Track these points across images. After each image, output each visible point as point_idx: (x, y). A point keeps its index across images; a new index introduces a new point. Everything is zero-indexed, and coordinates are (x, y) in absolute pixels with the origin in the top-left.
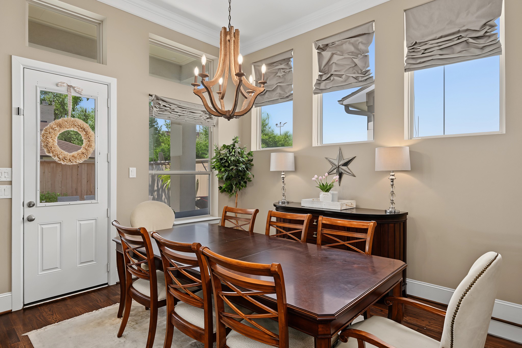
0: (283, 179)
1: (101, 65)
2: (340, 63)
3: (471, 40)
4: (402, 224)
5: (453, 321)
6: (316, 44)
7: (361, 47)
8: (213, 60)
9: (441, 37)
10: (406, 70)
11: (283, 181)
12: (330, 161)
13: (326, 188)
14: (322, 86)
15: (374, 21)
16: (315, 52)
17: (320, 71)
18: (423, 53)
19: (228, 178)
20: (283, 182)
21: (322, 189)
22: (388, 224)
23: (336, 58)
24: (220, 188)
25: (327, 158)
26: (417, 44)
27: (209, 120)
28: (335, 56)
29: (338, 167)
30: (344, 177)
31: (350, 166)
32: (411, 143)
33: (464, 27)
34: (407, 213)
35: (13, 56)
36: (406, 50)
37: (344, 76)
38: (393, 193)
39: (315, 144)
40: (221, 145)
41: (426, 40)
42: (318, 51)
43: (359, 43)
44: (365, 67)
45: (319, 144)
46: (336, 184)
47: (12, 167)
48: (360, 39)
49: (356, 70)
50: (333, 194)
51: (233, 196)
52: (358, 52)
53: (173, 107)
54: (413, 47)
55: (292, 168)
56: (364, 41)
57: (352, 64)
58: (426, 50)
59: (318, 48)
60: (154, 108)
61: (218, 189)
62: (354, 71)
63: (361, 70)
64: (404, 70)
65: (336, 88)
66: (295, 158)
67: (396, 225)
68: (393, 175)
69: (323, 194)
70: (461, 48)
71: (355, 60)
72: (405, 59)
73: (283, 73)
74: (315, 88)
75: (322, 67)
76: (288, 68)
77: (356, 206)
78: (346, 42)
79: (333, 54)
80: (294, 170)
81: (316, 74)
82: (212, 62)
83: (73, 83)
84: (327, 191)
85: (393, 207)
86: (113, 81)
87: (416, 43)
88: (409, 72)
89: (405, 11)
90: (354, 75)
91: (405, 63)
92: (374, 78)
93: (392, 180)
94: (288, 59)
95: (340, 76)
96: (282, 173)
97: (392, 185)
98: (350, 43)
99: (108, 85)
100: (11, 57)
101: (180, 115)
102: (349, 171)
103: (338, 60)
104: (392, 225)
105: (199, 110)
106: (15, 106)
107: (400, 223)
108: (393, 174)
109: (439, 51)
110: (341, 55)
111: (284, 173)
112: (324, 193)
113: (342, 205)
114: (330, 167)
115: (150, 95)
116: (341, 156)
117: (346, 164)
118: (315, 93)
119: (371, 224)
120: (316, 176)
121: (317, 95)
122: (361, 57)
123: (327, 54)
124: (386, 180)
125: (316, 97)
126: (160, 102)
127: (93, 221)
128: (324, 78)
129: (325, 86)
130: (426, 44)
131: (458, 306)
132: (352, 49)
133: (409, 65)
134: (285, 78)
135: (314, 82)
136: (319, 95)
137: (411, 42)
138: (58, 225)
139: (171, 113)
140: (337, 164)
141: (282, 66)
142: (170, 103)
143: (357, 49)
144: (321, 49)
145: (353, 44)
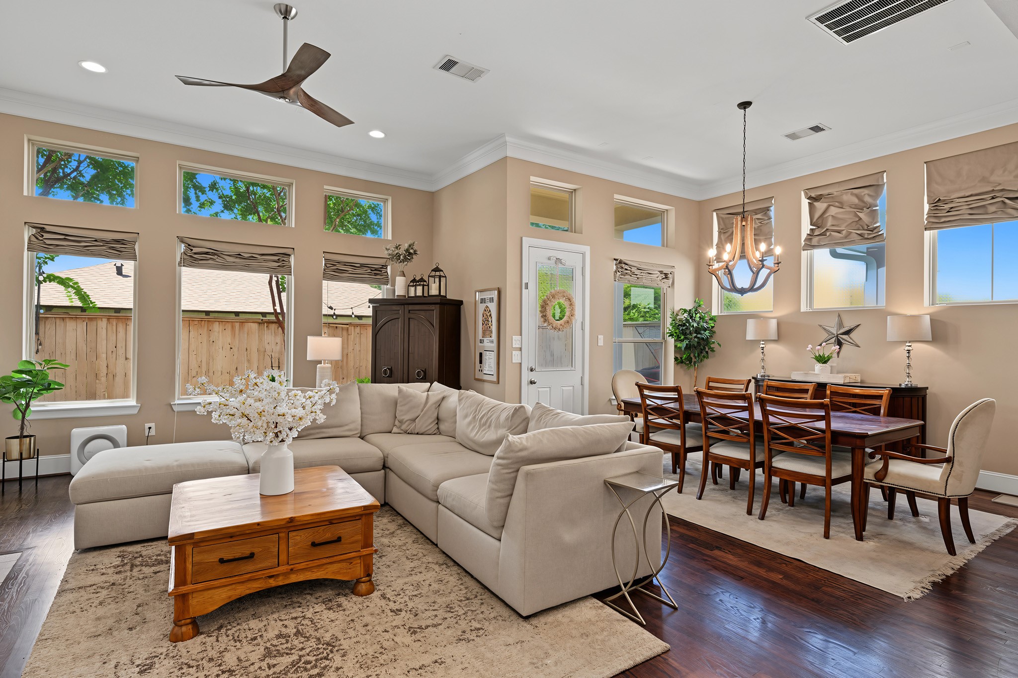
0: (763, 349)
1: (573, 234)
2: (839, 216)
3: (1007, 201)
4: (920, 399)
5: (953, 443)
6: (806, 194)
7: (867, 199)
8: (667, 210)
9: (971, 196)
10: (926, 229)
11: (762, 351)
12: (825, 329)
13: (823, 360)
14: (815, 241)
15: (885, 171)
16: (805, 202)
17: (811, 225)
18: (948, 212)
19: (688, 347)
20: (763, 353)
21: (818, 361)
22: (903, 397)
23: (833, 211)
24: (676, 359)
25: (820, 326)
26: (940, 201)
27: (665, 280)
28: (832, 208)
29: (837, 336)
30: (844, 347)
31: (852, 335)
32: (932, 309)
33: (1000, 186)
34: (927, 388)
35: (524, 238)
36: (926, 207)
37: (844, 232)
38: (909, 366)
39: (804, 308)
40: (677, 308)
41: (952, 198)
42: (809, 201)
43: (864, 195)
44: (872, 222)
45: (808, 308)
46: (835, 355)
47: (521, 335)
48: (866, 191)
49: (860, 225)
50: (831, 367)
51: (692, 369)
52: (862, 204)
53: (634, 269)
54: (936, 204)
55: (775, 337)
56: (871, 193)
57: (855, 218)
58: (952, 208)
59: (810, 198)
60: (618, 273)
61: (673, 360)
62: (858, 226)
63: (867, 225)
64: (924, 229)
65: (834, 244)
66: (778, 324)
67: (913, 399)
68: (909, 346)
69: (818, 367)
70: (996, 208)
71: (861, 215)
72: (925, 217)
73: (759, 224)
74: (804, 243)
75: (815, 220)
76: (766, 218)
77: (861, 380)
78: (847, 193)
79: (829, 206)
80: (777, 339)
81: (806, 227)
82: (666, 212)
83: (560, 255)
84: (825, 362)
85: (910, 381)
86: (587, 249)
87: (939, 199)
88: (931, 231)
89: (925, 163)
90: (859, 232)
91: (925, 220)
92: (885, 235)
93: (909, 351)
94: (767, 209)
95: (839, 232)
96: (762, 343)
97: (908, 357)
98: (852, 194)
99: (584, 254)
100: (521, 238)
101: (638, 278)
102: (851, 341)
103: (836, 214)
104: (907, 399)
105: (656, 270)
106: (524, 281)
107: (918, 398)
108: (910, 344)
109: (969, 210)
110: (841, 206)
111: (763, 343)
112: (821, 365)
113: (845, 377)
114: (825, 336)
115: (615, 259)
116: (841, 324)
117: (847, 333)
118: (804, 250)
119: (885, 392)
120: (810, 346)
121: (806, 252)
122: (867, 212)
123: (820, 206)
124: (902, 351)
125: (804, 254)
126: (623, 265)
127: (571, 388)
128: (816, 233)
129: (819, 241)
130: (952, 201)
131: (957, 425)
132: (856, 201)
133: (931, 223)
134: (761, 229)
135: (804, 236)
136: (809, 251)
137: (933, 198)
138: (548, 389)
139: (631, 276)
140: (836, 333)
141: (759, 216)
142: (630, 266)
143: (863, 202)
144: (813, 199)
145: (857, 196)
